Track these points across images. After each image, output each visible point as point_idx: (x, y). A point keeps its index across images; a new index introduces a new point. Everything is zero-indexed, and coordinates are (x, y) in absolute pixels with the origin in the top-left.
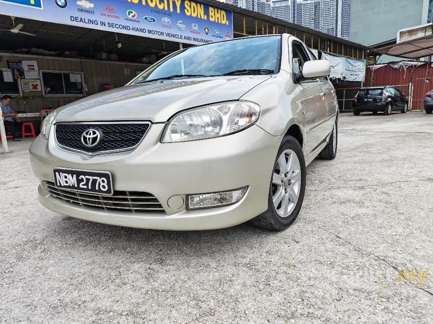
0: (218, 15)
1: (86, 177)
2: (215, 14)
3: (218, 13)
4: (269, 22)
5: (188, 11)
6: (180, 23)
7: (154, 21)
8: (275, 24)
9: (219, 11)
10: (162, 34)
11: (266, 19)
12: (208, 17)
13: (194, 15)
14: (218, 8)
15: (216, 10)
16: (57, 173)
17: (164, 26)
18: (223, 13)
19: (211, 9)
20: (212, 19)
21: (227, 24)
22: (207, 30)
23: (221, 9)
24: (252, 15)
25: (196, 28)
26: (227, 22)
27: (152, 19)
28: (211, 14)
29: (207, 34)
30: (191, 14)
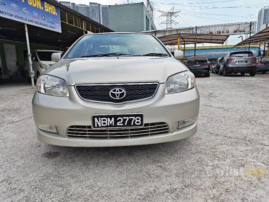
0: (50, 8)
1: (124, 118)
2: (48, 7)
3: (50, 6)
4: (80, 18)
5: (30, 2)
6: (24, 9)
7: (5, 5)
8: (84, 19)
9: (51, 5)
10: (12, 15)
11: (79, 15)
12: (44, 9)
13: (35, 5)
14: (50, 4)
15: (49, 4)
16: (96, 119)
17: (13, 10)
18: (53, 7)
19: (45, 3)
20: (46, 10)
21: (56, 15)
22: (44, 17)
23: (52, 5)
24: (71, 12)
25: (36, 15)
26: (56, 13)
27: (3, 3)
28: (46, 7)
29: (44, 20)
30: (32, 4)
